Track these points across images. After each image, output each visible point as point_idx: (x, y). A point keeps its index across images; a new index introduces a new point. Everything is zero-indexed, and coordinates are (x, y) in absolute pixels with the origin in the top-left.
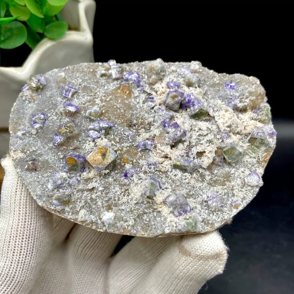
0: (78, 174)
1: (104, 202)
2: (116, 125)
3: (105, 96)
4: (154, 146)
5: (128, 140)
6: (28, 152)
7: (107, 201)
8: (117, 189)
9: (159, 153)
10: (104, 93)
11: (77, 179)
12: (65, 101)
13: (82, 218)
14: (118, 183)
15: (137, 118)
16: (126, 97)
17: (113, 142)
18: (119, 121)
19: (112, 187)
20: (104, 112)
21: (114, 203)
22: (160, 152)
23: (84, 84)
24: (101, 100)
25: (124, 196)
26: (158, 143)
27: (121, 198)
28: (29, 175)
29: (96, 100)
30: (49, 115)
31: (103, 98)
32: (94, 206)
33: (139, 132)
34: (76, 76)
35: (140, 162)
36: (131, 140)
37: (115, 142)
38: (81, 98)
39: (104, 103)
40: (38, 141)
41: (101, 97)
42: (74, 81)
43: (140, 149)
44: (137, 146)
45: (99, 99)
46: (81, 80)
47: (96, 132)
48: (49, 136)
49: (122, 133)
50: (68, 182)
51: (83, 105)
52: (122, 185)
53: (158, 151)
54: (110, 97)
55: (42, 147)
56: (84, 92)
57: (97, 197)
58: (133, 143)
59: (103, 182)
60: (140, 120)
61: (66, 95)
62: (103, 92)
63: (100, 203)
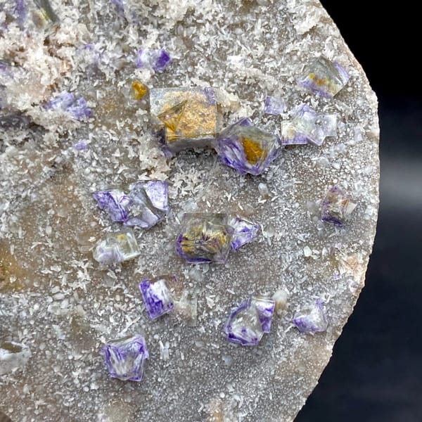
0: (257, 121)
1: (249, 27)
2: (93, 189)
3: (58, 284)
4: (55, 94)
5: (94, 140)
6: (324, 251)
7: (242, 25)
8: (203, 39)
9: (58, 70)
10: (51, 295)
11: (267, 104)
12: (156, 337)
13: (312, 15)
14: (192, 54)
15: (32, 176)
16: (12, 248)
17: (132, 155)
18: (80, 193)
19: (209, 52)
20: (92, 239)
21: (232, 13)
22: (54, 69)
23: (78, 357)
24: (73, 278)
25: (201, 16)
26: (41, 86)
27: (210, 14)
28: (356, 185)
29: (83, 286)
30: (218, 322)
31: (64, 283)
32: (275, 29)
33: (58, 142)
34: (76, 401)
35: (113, 74)
36: (91, 135)
37: (127, 152)
38: (112, 320)
39: (75, 263)
40: (287, 271)
41: (67, 287)
42: (93, 387)
43: (89, 104)
44: (90, 115)
45: (74, 285)
46: (75, 374)
47: (149, 194)
48: (256, 262)
49: (94, 163)
50: (289, 112)
51: (126, 291)
52: (189, 43)
53: (56, 75)
54: (46, 272)
55: (288, 248)
56: (95, 332)
57: (255, 48)
58: (91, 126)
59: (220, 73)
60: (32, 165)
61: (141, 350)
62: (50, 300)
63: (259, 29)
